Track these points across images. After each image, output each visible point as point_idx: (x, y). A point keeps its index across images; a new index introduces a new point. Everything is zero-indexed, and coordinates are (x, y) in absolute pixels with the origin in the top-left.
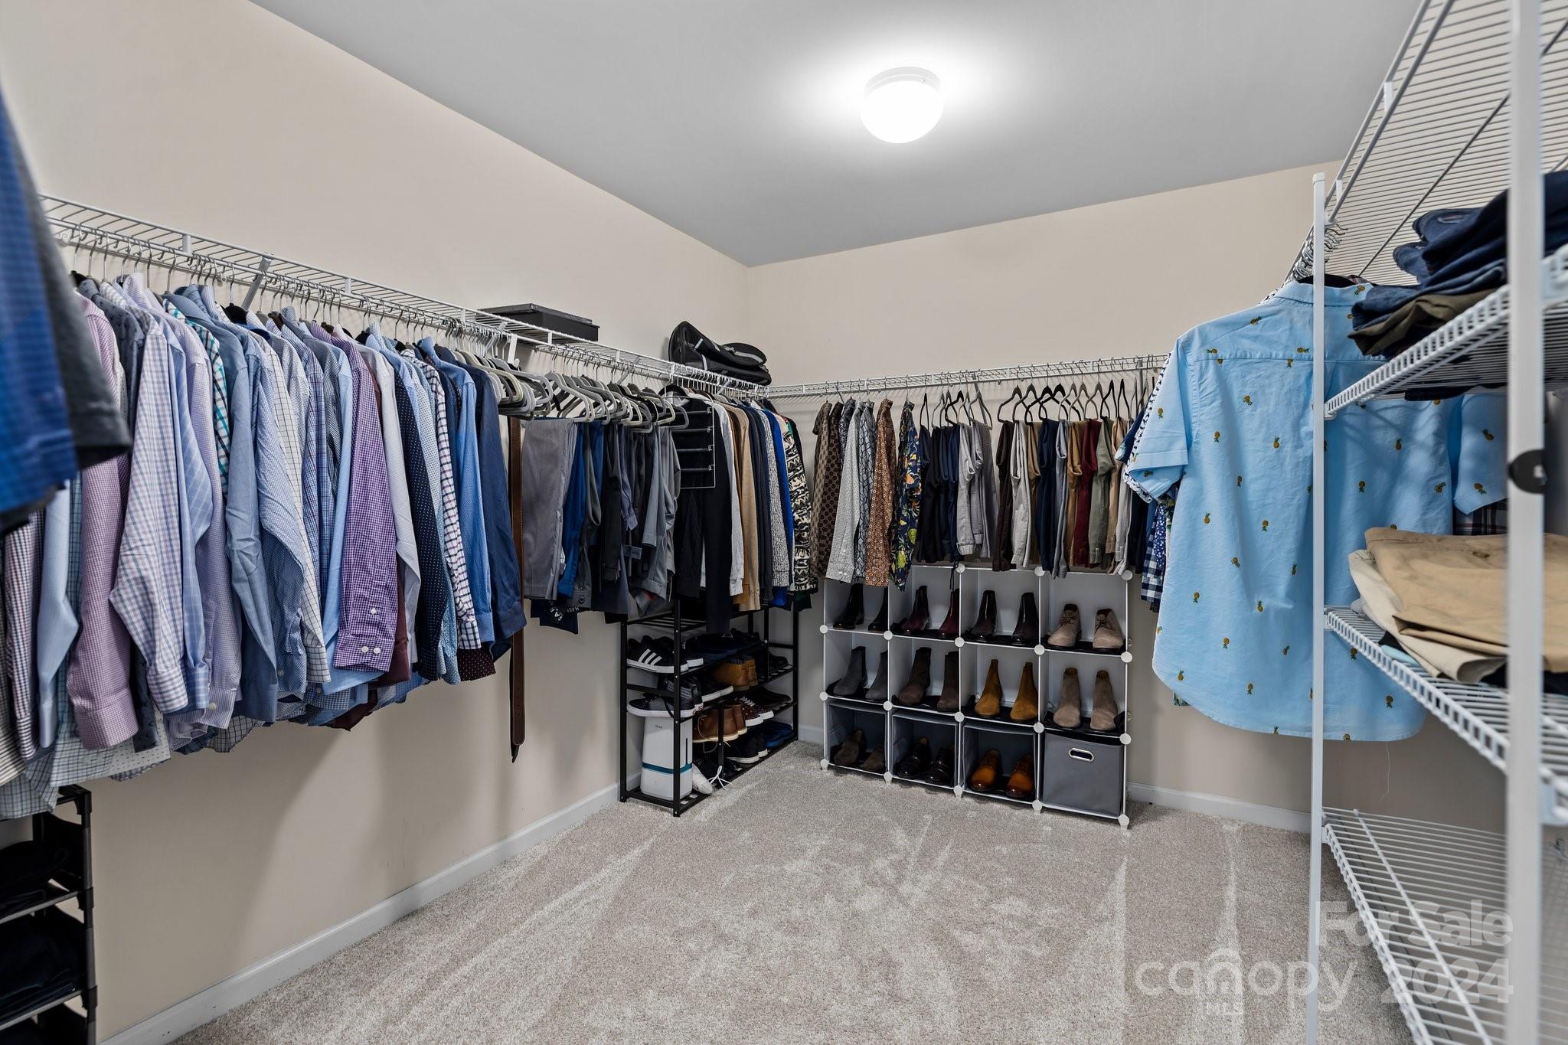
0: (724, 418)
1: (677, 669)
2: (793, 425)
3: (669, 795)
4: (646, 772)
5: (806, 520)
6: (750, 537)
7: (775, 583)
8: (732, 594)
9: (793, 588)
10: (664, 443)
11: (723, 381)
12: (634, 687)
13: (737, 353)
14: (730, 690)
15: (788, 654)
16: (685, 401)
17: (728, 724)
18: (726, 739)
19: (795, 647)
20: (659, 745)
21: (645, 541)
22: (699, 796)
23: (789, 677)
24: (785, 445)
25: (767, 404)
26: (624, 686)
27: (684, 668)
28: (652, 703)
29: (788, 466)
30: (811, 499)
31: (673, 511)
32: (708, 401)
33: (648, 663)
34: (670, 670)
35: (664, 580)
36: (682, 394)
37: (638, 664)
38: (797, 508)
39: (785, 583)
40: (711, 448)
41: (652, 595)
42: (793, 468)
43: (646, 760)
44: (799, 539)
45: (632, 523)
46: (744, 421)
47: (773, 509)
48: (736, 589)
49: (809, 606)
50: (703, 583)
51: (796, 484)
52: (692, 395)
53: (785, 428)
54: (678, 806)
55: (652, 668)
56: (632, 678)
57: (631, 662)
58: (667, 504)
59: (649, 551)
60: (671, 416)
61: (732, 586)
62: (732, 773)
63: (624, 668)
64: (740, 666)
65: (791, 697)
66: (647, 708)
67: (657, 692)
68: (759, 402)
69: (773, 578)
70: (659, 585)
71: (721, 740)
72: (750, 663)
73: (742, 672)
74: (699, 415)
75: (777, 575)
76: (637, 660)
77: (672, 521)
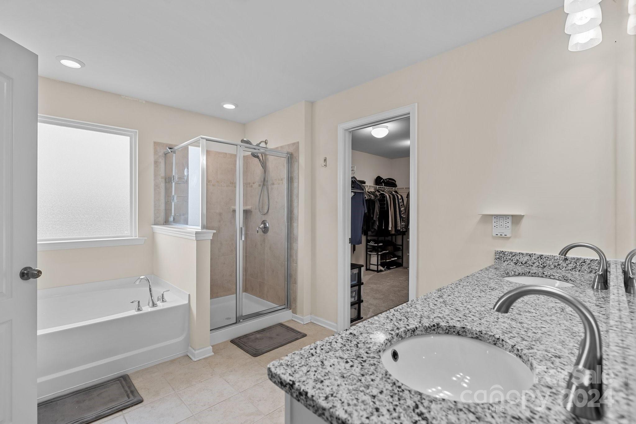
0: (388, 196)
1: (378, 245)
2: (402, 196)
3: (376, 270)
4: (371, 265)
5: (404, 216)
6: (393, 219)
7: (398, 229)
8: (389, 229)
9: (401, 230)
10: (377, 202)
11: (387, 189)
12: (369, 248)
13: (390, 181)
14: (388, 251)
15: (401, 247)
16: (380, 193)
17: (387, 258)
18: (387, 261)
19: (402, 245)
20: (374, 259)
21: (374, 219)
22: (381, 271)
23: (401, 259)
24: (400, 201)
25: (396, 192)
26: (367, 248)
27: (379, 245)
28: (373, 251)
29: (400, 205)
30: (405, 212)
31: (378, 214)
32: (384, 193)
33: (372, 244)
34: (377, 245)
35: (377, 226)
36: (379, 192)
37: (370, 244)
38: (402, 214)
39: (400, 229)
40: (385, 202)
41: (375, 229)
42: (402, 206)
43: (371, 263)
44: (403, 220)
45: (372, 216)
46: (392, 197)
47: (397, 214)
48: (390, 229)
49: (405, 235)
50: (383, 228)
51: (402, 209)
52: (381, 192)
53: (400, 197)
54: (378, 271)
55: (373, 244)
56: (368, 247)
57: (368, 244)
58: (377, 213)
59: (374, 220)
60: (378, 197)
61: (389, 228)
62: (388, 268)
63: (367, 245)
64: (390, 247)
65: (401, 256)
66: (372, 252)
67: (374, 249)
68: (394, 191)
69: (397, 228)
70: (376, 227)
71: (386, 261)
72: (392, 247)
73: (390, 248)
74: (383, 196)
75: (398, 227)
76: (369, 243)
77: (378, 216)
